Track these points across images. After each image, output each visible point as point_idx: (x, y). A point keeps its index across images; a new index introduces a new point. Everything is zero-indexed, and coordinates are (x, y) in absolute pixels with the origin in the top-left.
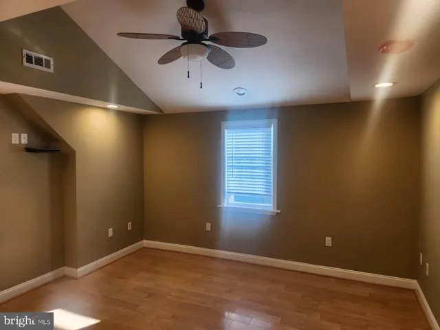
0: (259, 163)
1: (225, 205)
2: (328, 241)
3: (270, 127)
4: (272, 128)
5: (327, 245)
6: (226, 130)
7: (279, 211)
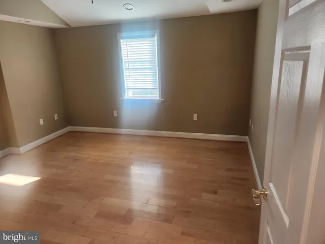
0: (147, 65)
1: (126, 98)
2: (195, 117)
3: (154, 36)
4: (156, 37)
5: (194, 119)
6: (121, 40)
7: (163, 100)
